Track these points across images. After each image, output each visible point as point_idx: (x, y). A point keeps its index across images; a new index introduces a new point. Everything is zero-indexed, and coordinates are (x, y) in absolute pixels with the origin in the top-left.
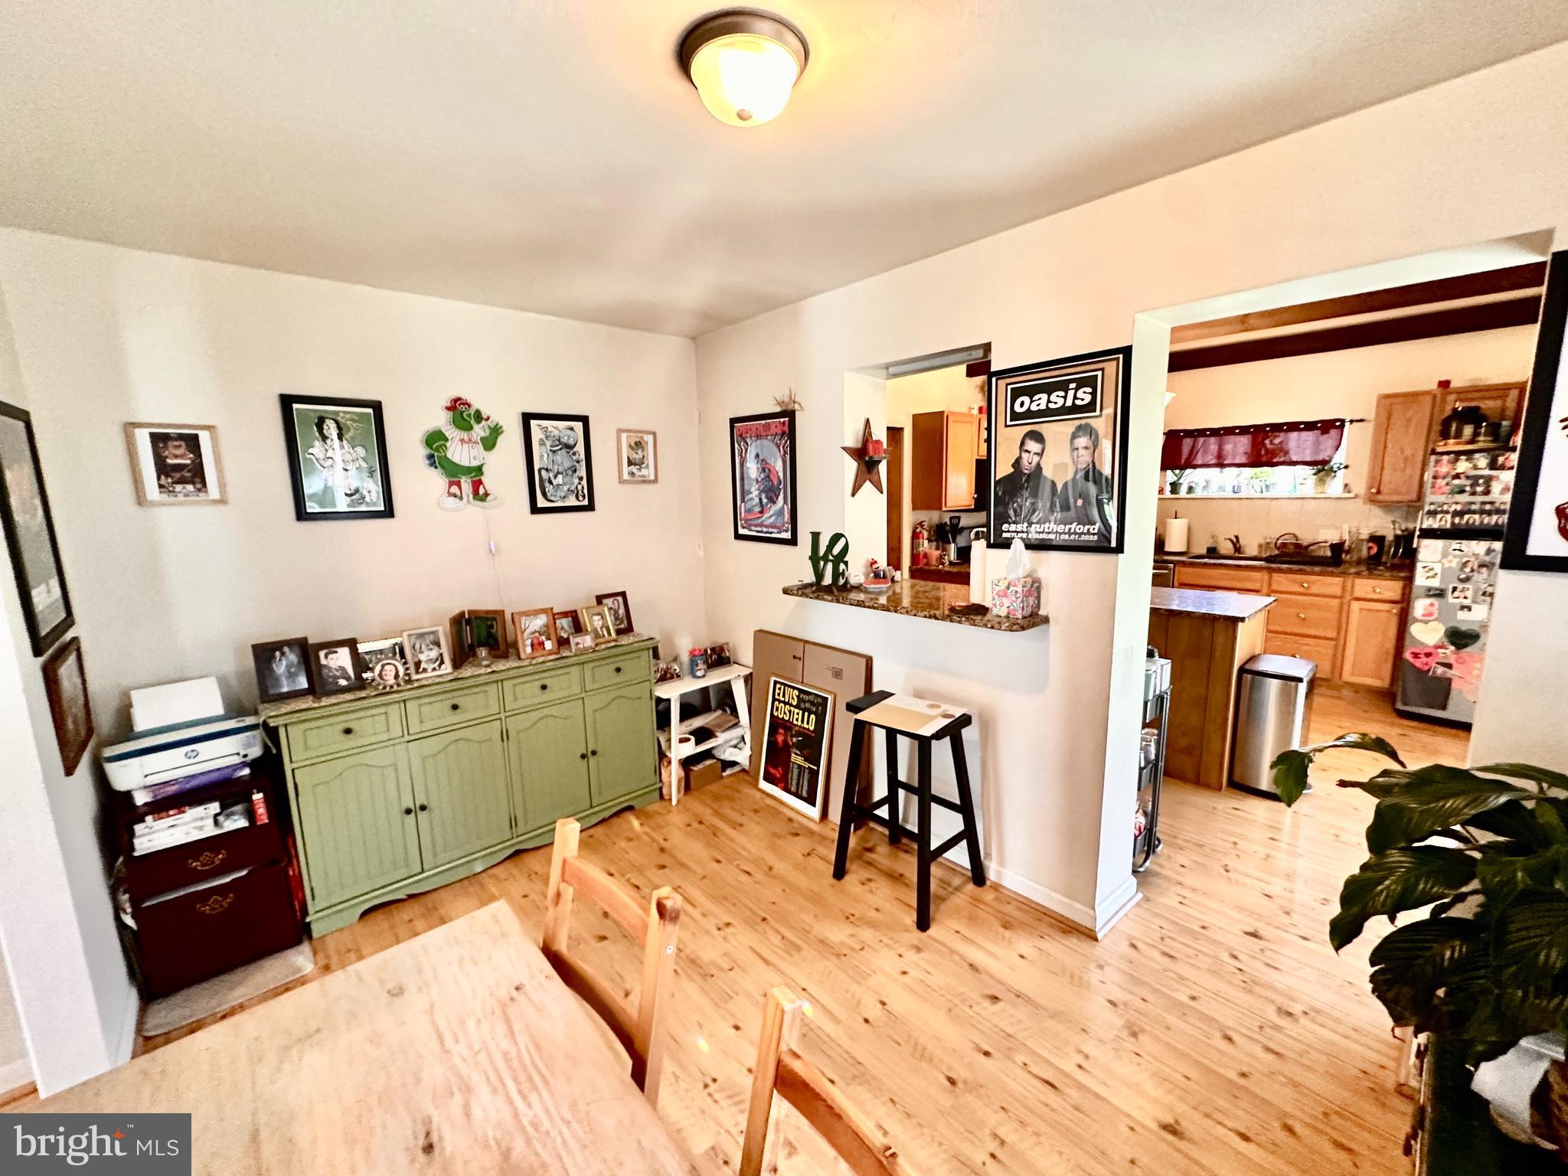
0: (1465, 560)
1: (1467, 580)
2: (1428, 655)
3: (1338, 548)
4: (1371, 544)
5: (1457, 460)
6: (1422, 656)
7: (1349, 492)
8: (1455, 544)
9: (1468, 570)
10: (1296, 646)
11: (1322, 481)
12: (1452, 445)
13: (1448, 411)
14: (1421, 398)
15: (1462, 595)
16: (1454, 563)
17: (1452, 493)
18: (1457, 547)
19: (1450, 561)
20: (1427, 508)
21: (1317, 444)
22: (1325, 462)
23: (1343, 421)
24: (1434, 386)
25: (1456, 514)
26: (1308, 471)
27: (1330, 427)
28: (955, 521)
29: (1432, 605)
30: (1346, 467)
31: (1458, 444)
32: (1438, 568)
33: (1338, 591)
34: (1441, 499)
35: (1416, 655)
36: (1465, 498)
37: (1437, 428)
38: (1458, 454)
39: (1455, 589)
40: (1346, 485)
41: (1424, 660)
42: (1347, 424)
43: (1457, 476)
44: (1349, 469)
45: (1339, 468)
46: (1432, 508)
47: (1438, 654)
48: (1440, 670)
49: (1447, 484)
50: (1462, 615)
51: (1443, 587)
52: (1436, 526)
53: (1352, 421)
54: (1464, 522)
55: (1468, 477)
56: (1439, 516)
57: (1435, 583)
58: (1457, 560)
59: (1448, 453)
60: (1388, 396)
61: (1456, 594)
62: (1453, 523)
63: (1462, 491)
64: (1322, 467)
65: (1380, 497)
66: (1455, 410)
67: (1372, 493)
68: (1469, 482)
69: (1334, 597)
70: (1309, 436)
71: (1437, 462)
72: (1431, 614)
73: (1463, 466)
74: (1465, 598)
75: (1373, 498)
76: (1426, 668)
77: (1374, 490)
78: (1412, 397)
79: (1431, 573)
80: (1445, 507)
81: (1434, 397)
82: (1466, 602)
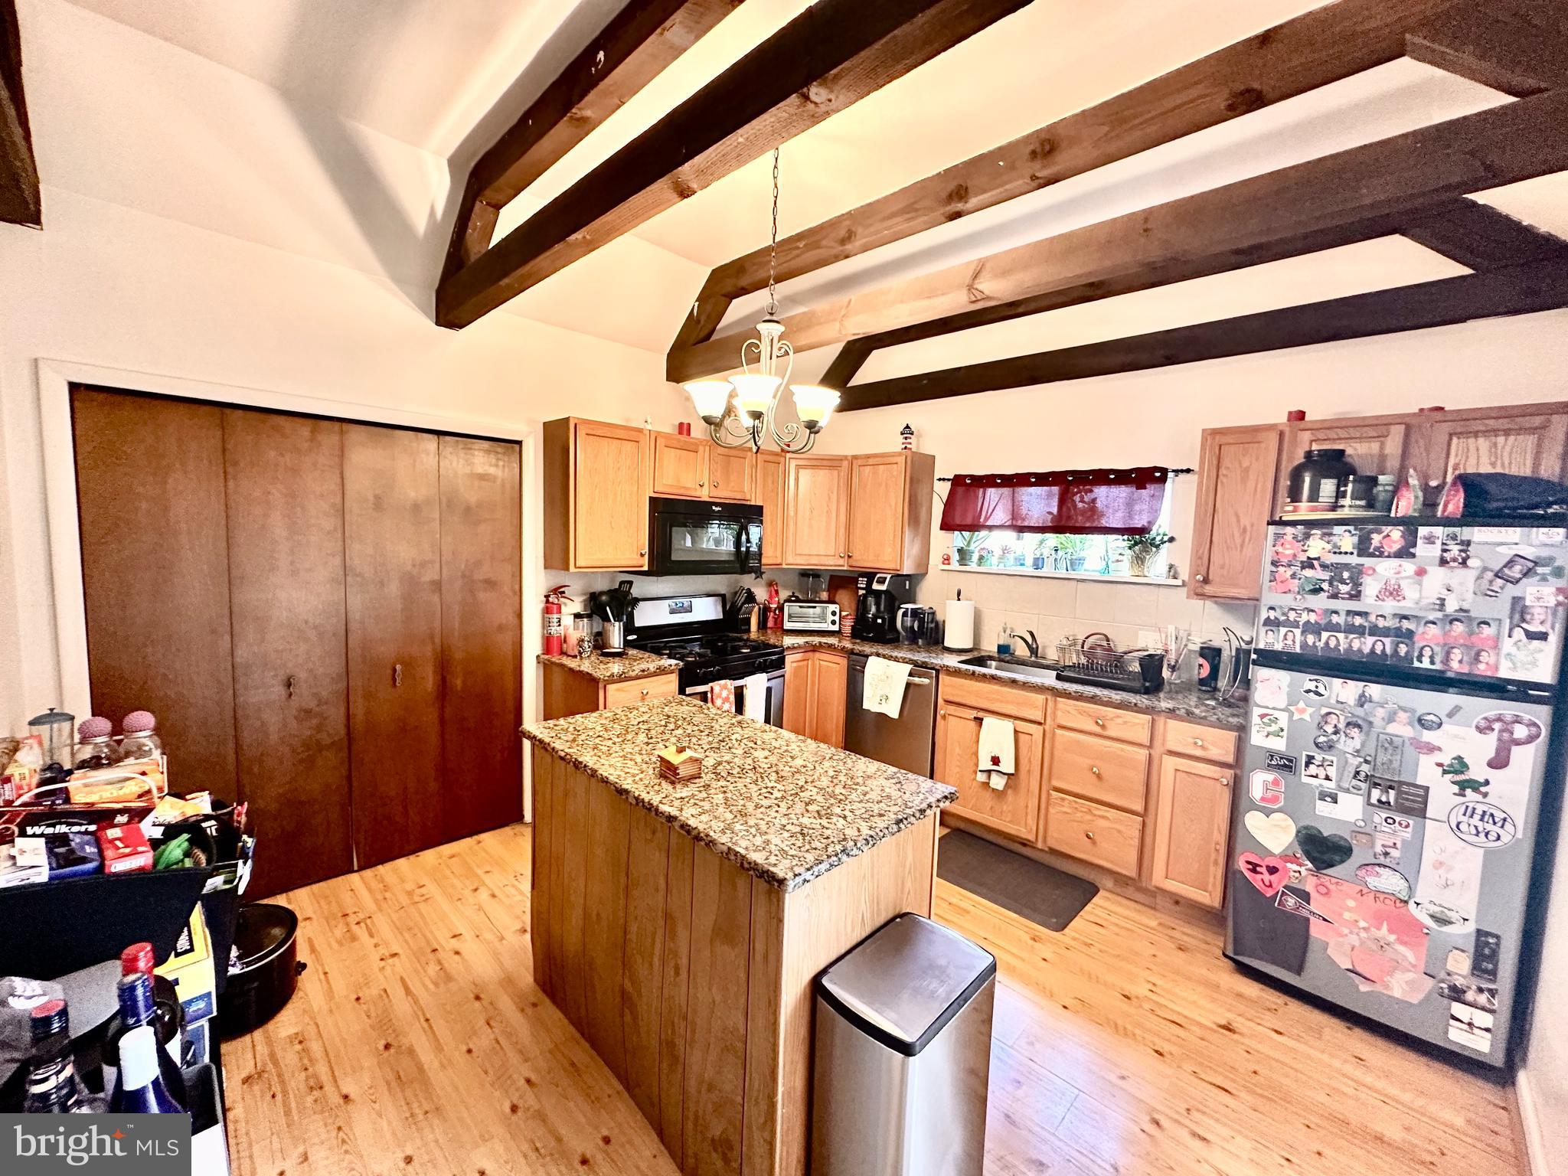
0: (1324, 711)
1: (1330, 747)
2: (1272, 870)
3: (1152, 665)
4: (1201, 661)
5: (1307, 536)
6: (1263, 870)
7: (1175, 578)
8: (1307, 681)
9: (1330, 729)
10: (1089, 817)
11: (1139, 560)
12: (1304, 511)
13: (1299, 458)
14: (1261, 436)
15: (1322, 773)
16: (1307, 714)
17: (1301, 591)
18: (1312, 686)
19: (1302, 711)
20: (1264, 614)
21: (1130, 504)
22: (1143, 531)
23: (1164, 471)
24: (1283, 419)
25: (1309, 628)
26: (1119, 542)
27: (1147, 478)
28: (625, 588)
29: (1276, 782)
30: (1171, 540)
31: (1313, 510)
32: (1283, 720)
33: (1144, 737)
34: (1288, 601)
35: (1254, 868)
36: (1321, 602)
37: (1285, 482)
38: (1310, 524)
39: (1310, 760)
40: (1171, 567)
41: (1267, 877)
42: (1170, 475)
43: (1309, 564)
44: (1174, 543)
45: (1163, 542)
46: (1272, 615)
47: (1287, 870)
48: (1291, 901)
49: (1293, 576)
50: (1324, 808)
51: (1292, 754)
52: (1278, 647)
53: (1177, 472)
54: (1321, 644)
55: (1324, 567)
56: (1283, 630)
57: (1279, 745)
58: (1310, 710)
59: (1293, 524)
60: (1215, 432)
61: (1313, 770)
62: (1304, 645)
63: (1317, 591)
64: (1139, 537)
65: (1208, 589)
66: (1309, 455)
67: (1198, 581)
68: (1326, 575)
69: (1140, 745)
70: (1121, 492)
71: (1278, 536)
72: (1275, 799)
73: (1317, 546)
74: (1327, 778)
75: (1199, 591)
76: (1269, 893)
77: (1200, 577)
78: (1250, 435)
79: (1274, 728)
80: (1292, 616)
81: (1281, 434)
82: (1330, 786)
